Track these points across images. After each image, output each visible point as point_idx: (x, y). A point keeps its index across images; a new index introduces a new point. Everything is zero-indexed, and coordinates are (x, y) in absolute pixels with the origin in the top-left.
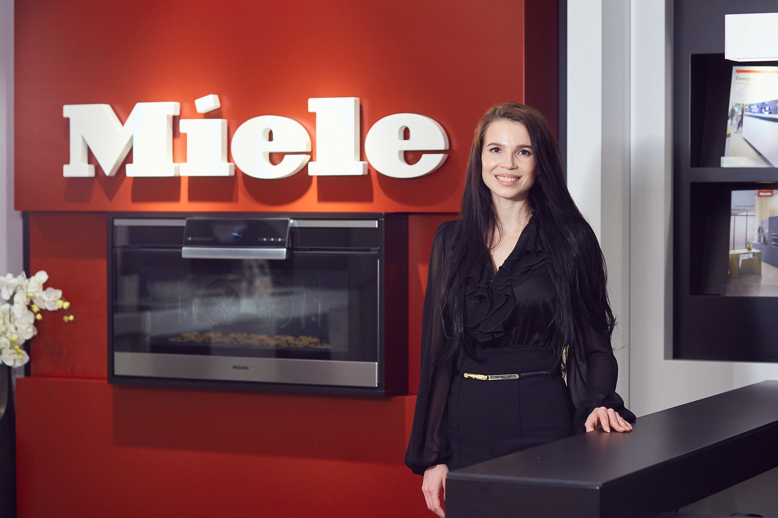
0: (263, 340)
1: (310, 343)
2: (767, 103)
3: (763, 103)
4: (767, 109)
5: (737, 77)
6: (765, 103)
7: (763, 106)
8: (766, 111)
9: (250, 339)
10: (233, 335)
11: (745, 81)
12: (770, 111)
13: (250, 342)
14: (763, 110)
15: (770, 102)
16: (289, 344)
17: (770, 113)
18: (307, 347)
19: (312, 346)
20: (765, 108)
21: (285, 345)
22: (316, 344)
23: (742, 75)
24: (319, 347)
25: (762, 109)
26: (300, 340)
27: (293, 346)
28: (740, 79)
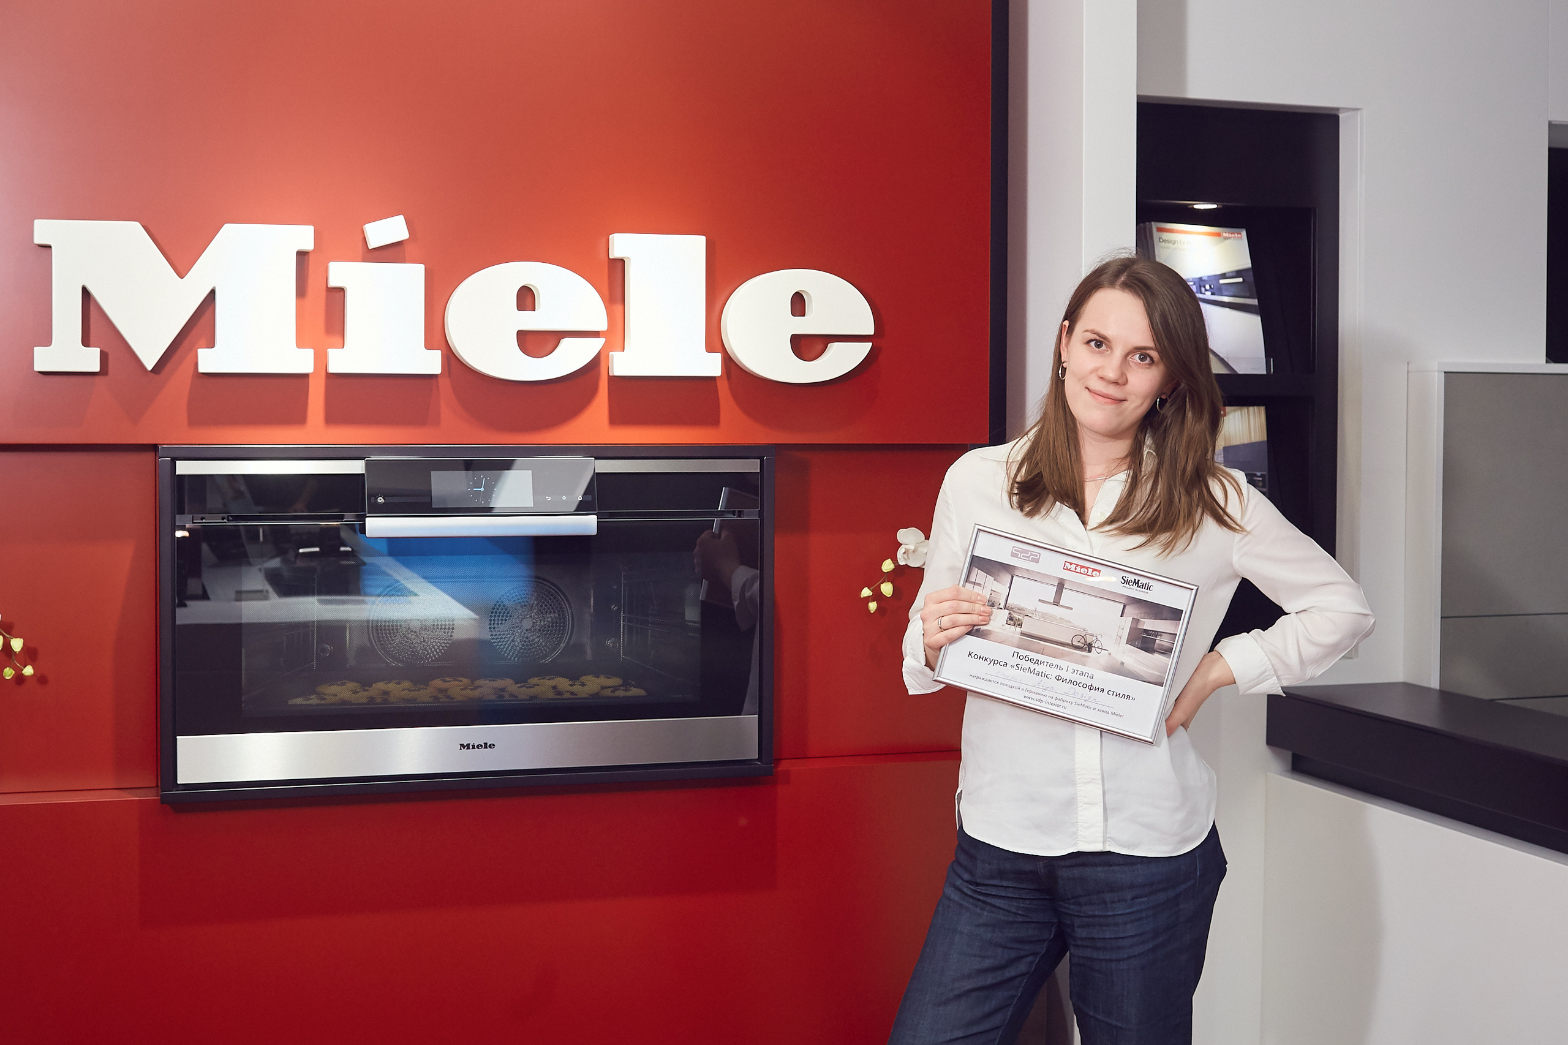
0: (503, 690)
1: (603, 688)
2: (1206, 278)
3: (1201, 279)
4: (1208, 287)
5: (1160, 238)
6: (1203, 278)
7: (1202, 284)
8: (1206, 290)
9: (476, 688)
10: (438, 683)
11: (1170, 245)
12: (1213, 291)
13: (476, 694)
14: (1203, 289)
15: (1208, 277)
16: (560, 693)
17: (1213, 294)
18: (596, 695)
19: (608, 693)
20: (1205, 287)
21: (551, 695)
22: (615, 688)
23: (1165, 236)
24: (621, 693)
25: (1200, 287)
26: (583, 685)
27: (567, 695)
28: (1163, 241)
